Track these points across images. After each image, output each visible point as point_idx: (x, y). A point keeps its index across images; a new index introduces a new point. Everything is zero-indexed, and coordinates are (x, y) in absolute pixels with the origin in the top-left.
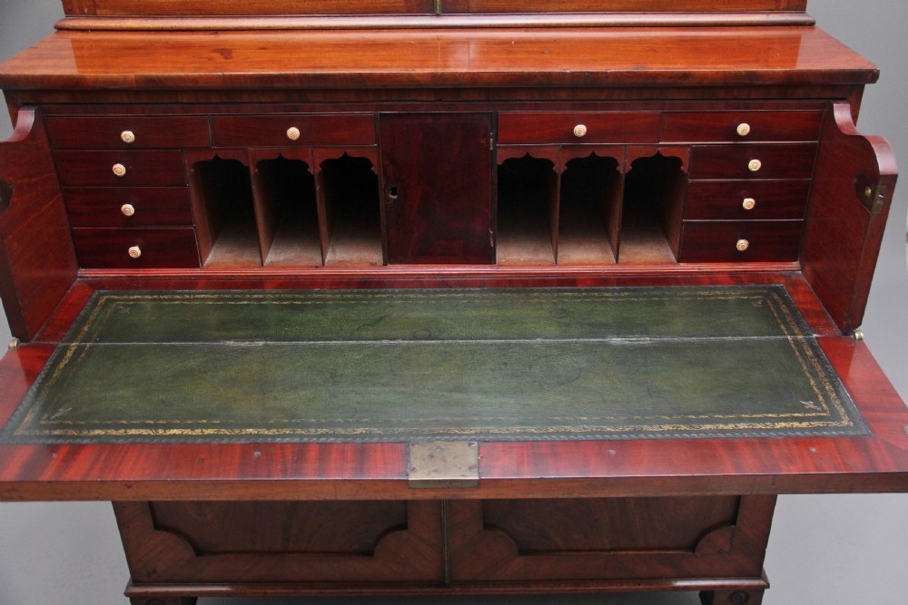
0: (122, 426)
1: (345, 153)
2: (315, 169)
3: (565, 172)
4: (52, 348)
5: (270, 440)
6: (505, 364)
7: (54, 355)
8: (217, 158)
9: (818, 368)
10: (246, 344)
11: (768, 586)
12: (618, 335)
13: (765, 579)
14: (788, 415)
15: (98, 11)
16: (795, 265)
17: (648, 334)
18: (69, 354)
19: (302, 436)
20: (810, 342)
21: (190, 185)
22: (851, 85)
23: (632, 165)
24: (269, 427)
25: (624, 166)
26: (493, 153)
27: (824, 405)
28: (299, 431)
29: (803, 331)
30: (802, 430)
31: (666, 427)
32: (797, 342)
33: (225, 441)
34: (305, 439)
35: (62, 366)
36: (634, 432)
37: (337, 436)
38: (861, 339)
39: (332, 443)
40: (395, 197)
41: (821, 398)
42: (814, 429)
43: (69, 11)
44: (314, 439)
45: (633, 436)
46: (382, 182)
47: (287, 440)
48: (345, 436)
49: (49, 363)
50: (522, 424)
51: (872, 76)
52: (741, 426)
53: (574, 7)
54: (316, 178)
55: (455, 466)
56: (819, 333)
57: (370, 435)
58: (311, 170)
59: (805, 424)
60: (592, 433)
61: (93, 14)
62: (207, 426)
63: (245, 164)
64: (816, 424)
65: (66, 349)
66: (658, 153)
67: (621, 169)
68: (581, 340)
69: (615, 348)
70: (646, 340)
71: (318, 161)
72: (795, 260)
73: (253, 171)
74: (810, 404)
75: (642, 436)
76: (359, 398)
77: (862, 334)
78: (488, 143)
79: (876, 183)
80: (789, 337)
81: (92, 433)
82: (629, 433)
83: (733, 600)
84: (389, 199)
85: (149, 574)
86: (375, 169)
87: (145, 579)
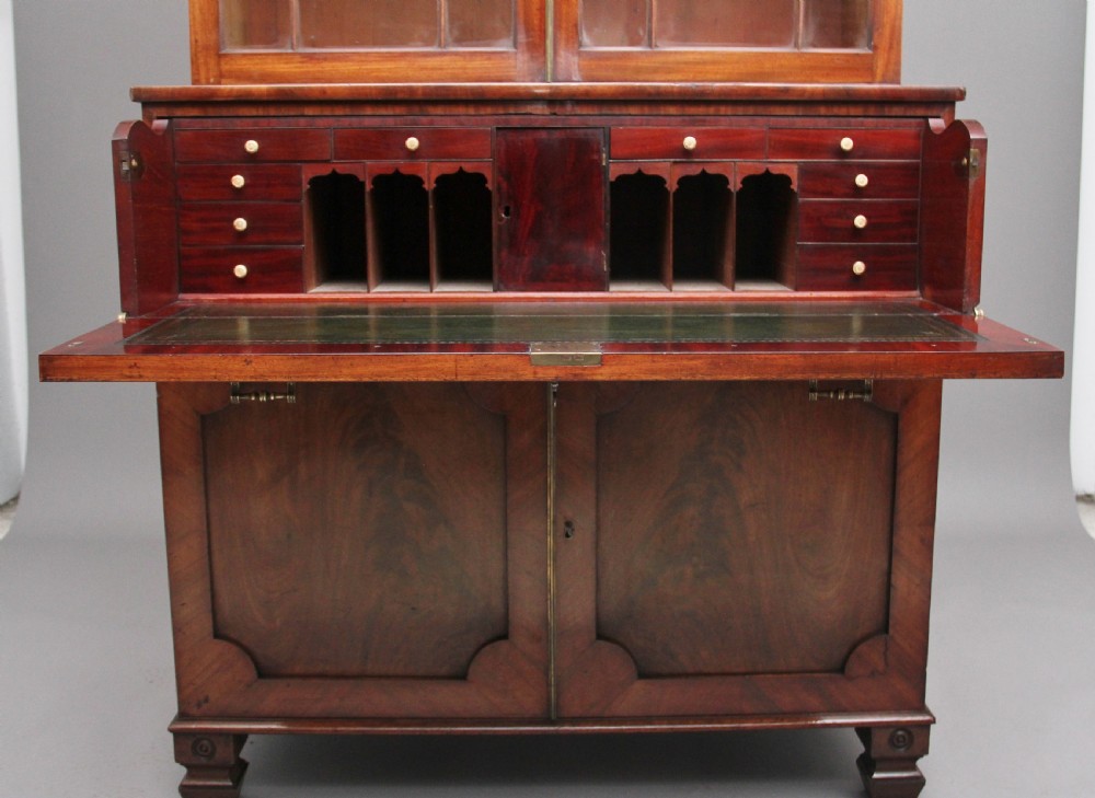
1: (461, 168)
2: (429, 186)
3: (677, 190)
5: (389, 343)
8: (334, 172)
11: (934, 721)
13: (930, 714)
14: (909, 335)
15: (223, 81)
16: (916, 293)
21: (304, 201)
22: (945, 100)
23: (742, 183)
25: (735, 185)
26: (606, 169)
27: (945, 333)
28: (418, 341)
34: (425, 343)
37: (458, 341)
40: (508, 218)
41: (940, 330)
44: (434, 343)
46: (495, 200)
47: (405, 343)
48: (464, 342)
51: (961, 95)
54: (430, 194)
56: (938, 312)
58: (426, 186)
61: (218, 84)
63: (361, 179)
66: (767, 171)
67: (731, 187)
71: (434, 176)
72: (915, 289)
73: (368, 187)
74: (929, 332)
78: (600, 157)
79: (969, 147)
83: (893, 742)
84: (501, 219)
85: (199, 705)
86: (489, 186)
87: (194, 711)
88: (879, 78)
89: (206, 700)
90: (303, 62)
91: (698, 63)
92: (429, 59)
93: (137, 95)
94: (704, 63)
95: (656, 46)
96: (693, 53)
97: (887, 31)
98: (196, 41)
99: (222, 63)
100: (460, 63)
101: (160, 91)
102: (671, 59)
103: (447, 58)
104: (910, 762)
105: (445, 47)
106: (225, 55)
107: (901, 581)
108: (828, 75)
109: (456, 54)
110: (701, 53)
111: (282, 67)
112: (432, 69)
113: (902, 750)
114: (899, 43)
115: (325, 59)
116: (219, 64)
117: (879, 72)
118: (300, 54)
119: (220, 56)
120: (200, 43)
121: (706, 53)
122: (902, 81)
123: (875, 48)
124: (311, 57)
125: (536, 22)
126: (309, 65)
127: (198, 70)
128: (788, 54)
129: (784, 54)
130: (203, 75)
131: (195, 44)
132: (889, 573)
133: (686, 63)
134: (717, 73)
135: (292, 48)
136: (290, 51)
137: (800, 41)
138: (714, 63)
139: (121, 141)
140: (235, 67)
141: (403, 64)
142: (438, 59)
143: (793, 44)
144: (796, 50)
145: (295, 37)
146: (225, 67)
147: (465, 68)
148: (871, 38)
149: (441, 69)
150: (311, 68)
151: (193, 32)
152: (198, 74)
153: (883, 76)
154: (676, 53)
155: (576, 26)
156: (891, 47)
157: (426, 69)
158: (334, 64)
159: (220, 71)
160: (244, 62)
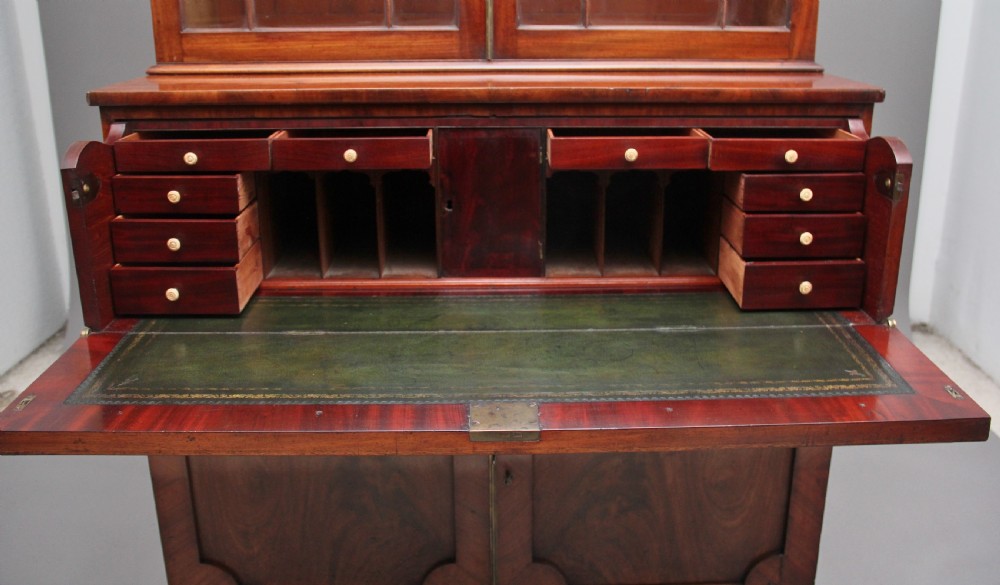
0: (185, 392)
4: (120, 337)
5: (331, 403)
6: (559, 347)
7: (122, 341)
9: (858, 346)
10: (308, 333)
12: (666, 325)
14: (835, 380)
15: (186, 59)
17: (694, 325)
18: (137, 340)
19: (363, 399)
20: (848, 330)
22: (862, 103)
24: (330, 393)
26: (542, 167)
27: (868, 373)
28: (360, 396)
29: (839, 322)
30: (850, 391)
31: (720, 391)
32: (834, 329)
33: (287, 403)
34: (366, 402)
35: (130, 348)
36: (689, 394)
37: (399, 399)
38: (894, 326)
39: (392, 405)
40: (450, 210)
41: (864, 368)
42: (861, 389)
43: (160, 60)
44: (375, 402)
45: (688, 398)
46: (439, 195)
47: (347, 403)
48: (405, 400)
49: (117, 347)
50: (578, 390)
51: (880, 97)
52: (791, 389)
53: (612, 54)
54: (377, 191)
55: (516, 421)
56: (854, 322)
57: (431, 399)
58: (372, 183)
59: (852, 387)
60: (649, 396)
61: (181, 62)
62: (269, 392)
64: (862, 386)
65: (133, 337)
68: (633, 330)
69: (664, 335)
70: (693, 329)
73: (319, 183)
74: (854, 372)
75: (697, 397)
76: (418, 372)
77: (895, 323)
78: (538, 156)
79: (894, 172)
80: (828, 326)
81: (157, 397)
82: (683, 395)
84: (445, 212)
86: (433, 183)
88: (795, 55)
90: (259, 41)
91: (627, 41)
92: (376, 38)
93: (94, 99)
94: (634, 41)
95: (590, 24)
96: (624, 31)
97: (805, 10)
98: (159, 22)
99: (184, 42)
100: (406, 42)
101: (115, 96)
102: (603, 37)
103: (393, 37)
105: (391, 26)
106: (186, 35)
107: (797, 514)
108: (748, 52)
109: (401, 33)
110: (631, 32)
111: (239, 46)
112: (380, 47)
114: (815, 23)
115: (280, 38)
116: (181, 43)
117: (796, 49)
118: (256, 33)
119: (181, 36)
120: (162, 23)
121: (636, 31)
123: (793, 27)
124: (265, 36)
125: (477, 3)
126: (265, 44)
127: (162, 49)
128: (713, 32)
129: (707, 32)
130: (166, 54)
131: (157, 24)
133: (616, 41)
134: (646, 50)
135: (249, 28)
136: (247, 30)
137: (723, 20)
138: (643, 41)
139: (70, 170)
140: (198, 46)
141: (352, 43)
142: (385, 38)
143: (717, 21)
144: (720, 29)
145: (250, 16)
146: (187, 46)
147: (411, 47)
148: (789, 18)
149: (389, 47)
150: (267, 47)
151: (155, 14)
152: (163, 53)
153: (800, 53)
154: (608, 31)
155: (514, 6)
156: (807, 27)
157: (374, 47)
158: (288, 43)
159: (183, 50)
160: (204, 41)
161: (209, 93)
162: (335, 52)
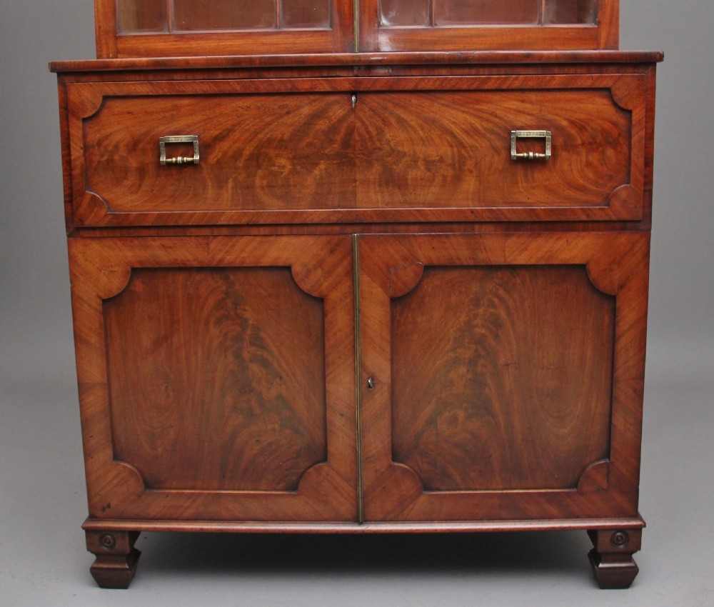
11: (645, 526)
13: (641, 519)
15: (119, 56)
43: (99, 57)
51: (660, 57)
61: (116, 58)
83: (615, 541)
85: (104, 509)
87: (99, 513)
88: (602, 45)
89: (109, 506)
90: (176, 41)
91: (467, 37)
92: (268, 37)
93: (54, 67)
94: (472, 36)
95: (436, 25)
96: (463, 29)
97: (608, 9)
98: (100, 27)
99: (119, 43)
100: (291, 40)
101: (70, 64)
102: (447, 33)
103: (281, 36)
104: (627, 556)
105: (279, 28)
106: (121, 37)
107: (619, 422)
108: (564, 44)
109: (289, 33)
110: (469, 29)
111: (161, 45)
112: (270, 44)
113: (622, 547)
114: (617, 20)
115: (193, 39)
116: (116, 44)
117: (603, 41)
118: (174, 35)
119: (117, 38)
120: (102, 29)
121: (473, 29)
122: (620, 48)
123: (599, 23)
124: (181, 37)
125: (346, 8)
126: (181, 43)
127: (101, 48)
128: (534, 28)
129: (530, 28)
130: (105, 52)
131: (98, 29)
132: (610, 415)
133: (457, 37)
134: (481, 44)
135: (169, 31)
136: (168, 33)
137: (543, 19)
138: (479, 36)
140: (128, 45)
141: (249, 41)
142: (274, 37)
143: (537, 22)
144: (540, 26)
145: (170, 23)
146: (121, 46)
147: (295, 44)
148: (596, 17)
149: (277, 44)
150: (182, 45)
151: (97, 21)
152: (101, 51)
153: (606, 44)
154: (450, 29)
155: (376, 11)
156: (611, 22)
157: (266, 44)
158: (199, 42)
159: (117, 49)
160: (134, 41)
161: (140, 61)
162: (236, 49)
